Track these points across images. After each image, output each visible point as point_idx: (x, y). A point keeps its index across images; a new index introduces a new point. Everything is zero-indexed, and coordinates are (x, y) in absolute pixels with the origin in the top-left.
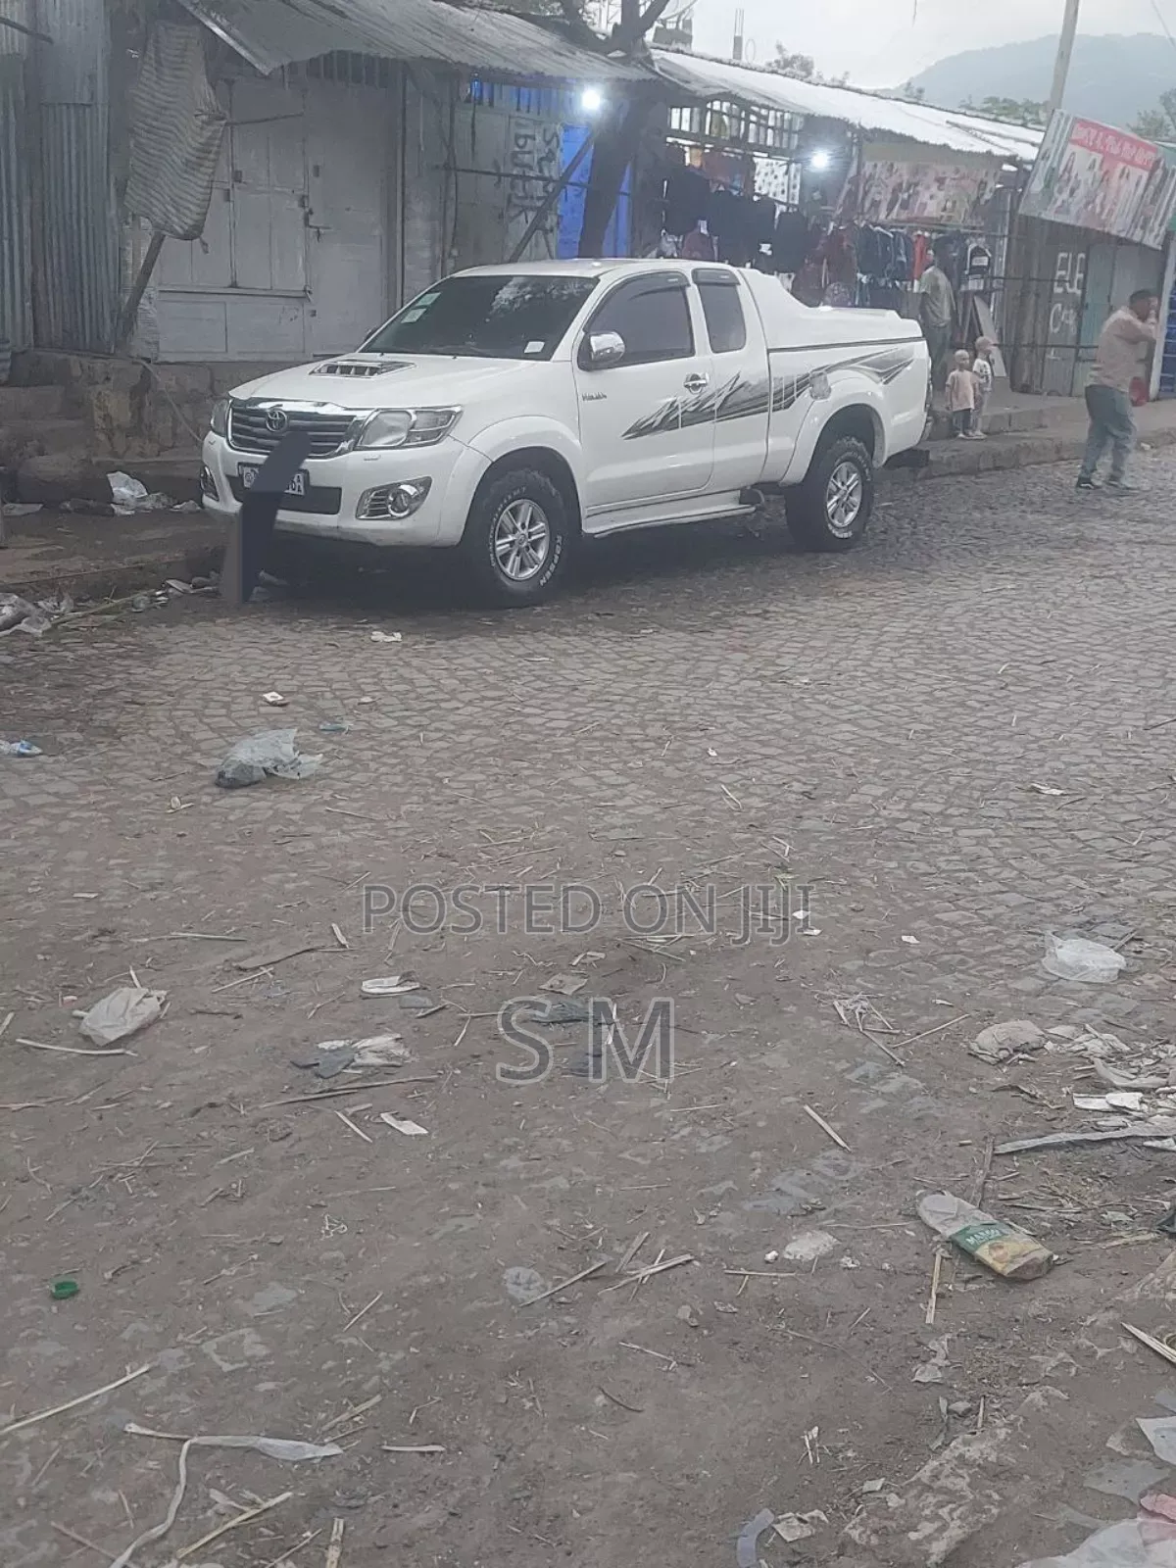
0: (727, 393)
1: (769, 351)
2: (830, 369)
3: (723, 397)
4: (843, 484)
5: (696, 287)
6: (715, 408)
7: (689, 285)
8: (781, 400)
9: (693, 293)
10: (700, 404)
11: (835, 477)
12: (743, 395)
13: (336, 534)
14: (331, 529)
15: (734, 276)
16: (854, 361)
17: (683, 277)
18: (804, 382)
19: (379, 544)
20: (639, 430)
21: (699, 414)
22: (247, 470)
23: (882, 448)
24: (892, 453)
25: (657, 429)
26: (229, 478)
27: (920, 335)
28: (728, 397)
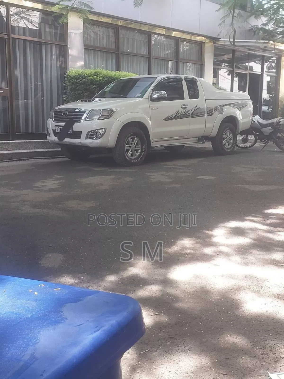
0: (193, 110)
1: (206, 100)
2: (224, 106)
3: (192, 111)
4: (228, 136)
5: (185, 81)
6: (190, 114)
7: (183, 81)
8: (209, 113)
9: (184, 83)
10: (185, 113)
11: (226, 134)
12: (198, 111)
13: (80, 144)
14: (79, 143)
15: (196, 80)
16: (230, 104)
17: (181, 79)
18: (216, 109)
19: (92, 147)
20: (168, 119)
21: (185, 115)
22: (57, 127)
23: (239, 129)
24: (242, 130)
25: (173, 119)
26: (53, 130)
27: (250, 98)
28: (193, 111)
